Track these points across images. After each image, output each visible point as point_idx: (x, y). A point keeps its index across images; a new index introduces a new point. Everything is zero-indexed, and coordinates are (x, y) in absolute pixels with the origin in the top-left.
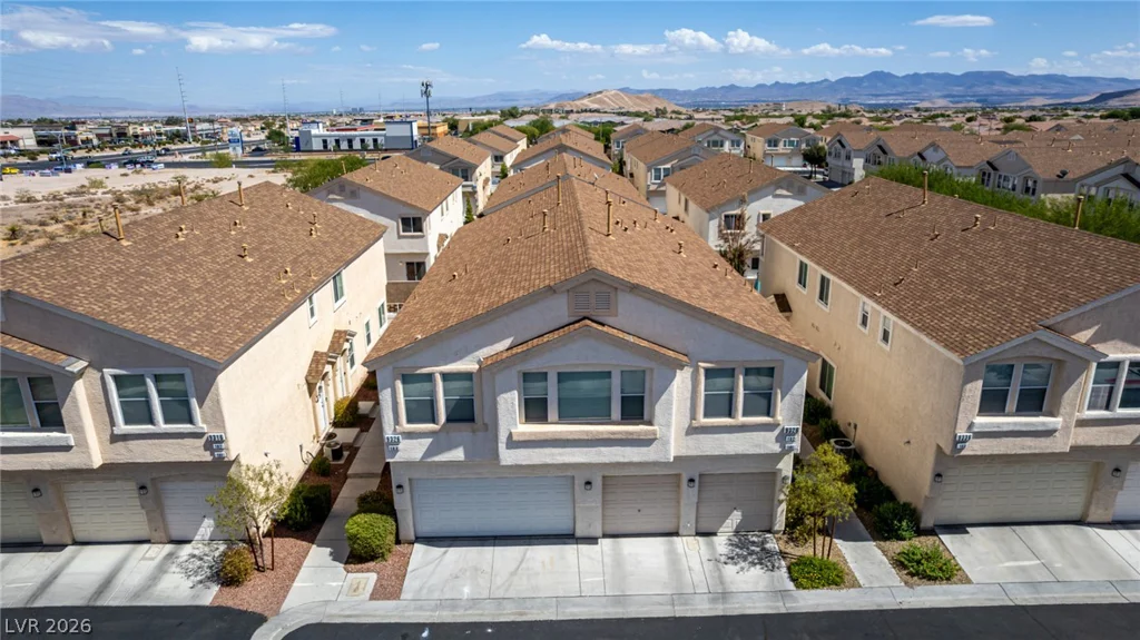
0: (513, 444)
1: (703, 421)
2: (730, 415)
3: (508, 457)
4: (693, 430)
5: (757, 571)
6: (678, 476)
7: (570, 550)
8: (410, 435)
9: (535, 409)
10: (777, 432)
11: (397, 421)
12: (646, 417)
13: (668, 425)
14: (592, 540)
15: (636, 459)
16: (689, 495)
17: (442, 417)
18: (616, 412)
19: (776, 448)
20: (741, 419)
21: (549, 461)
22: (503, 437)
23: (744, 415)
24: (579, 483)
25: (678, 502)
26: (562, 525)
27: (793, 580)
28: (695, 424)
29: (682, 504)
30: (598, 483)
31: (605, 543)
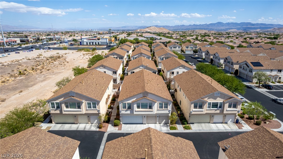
0: (135, 111)
1: (159, 109)
2: (162, 108)
3: (135, 113)
4: (158, 110)
5: (166, 128)
6: (156, 116)
7: (142, 125)
8: (123, 110)
9: (138, 107)
10: (168, 110)
11: (121, 109)
12: (152, 108)
13: (155, 109)
14: (145, 124)
15: (151, 114)
16: (158, 118)
17: (127, 108)
18: (148, 108)
19: (168, 113)
20: (164, 109)
21: (140, 114)
22: (134, 111)
23: (164, 108)
24: (144, 117)
25: (156, 119)
26: (142, 122)
27: (170, 129)
28: (158, 109)
29: (157, 119)
30: (146, 117)
31: (147, 124)
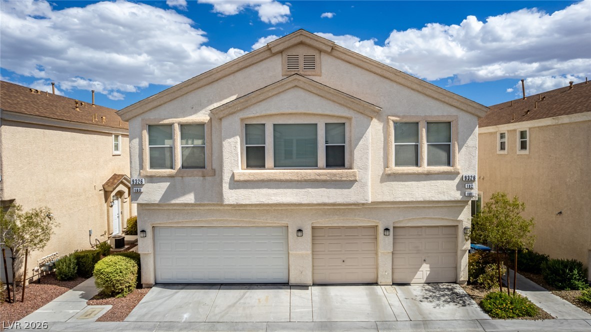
0: (236, 184)
1: (394, 168)
2: (417, 164)
3: (231, 196)
4: (389, 177)
6: (375, 227)
7: (284, 293)
8: (152, 179)
9: (255, 157)
10: (457, 180)
11: (142, 167)
12: (347, 164)
13: (365, 168)
14: (304, 287)
15: (340, 200)
16: (385, 243)
17: (179, 164)
18: (322, 159)
19: (458, 196)
20: (425, 167)
21: (265, 200)
22: (226, 178)
23: (429, 164)
24: (292, 231)
26: (280, 277)
28: (388, 171)
29: (380, 254)
30: (308, 232)
